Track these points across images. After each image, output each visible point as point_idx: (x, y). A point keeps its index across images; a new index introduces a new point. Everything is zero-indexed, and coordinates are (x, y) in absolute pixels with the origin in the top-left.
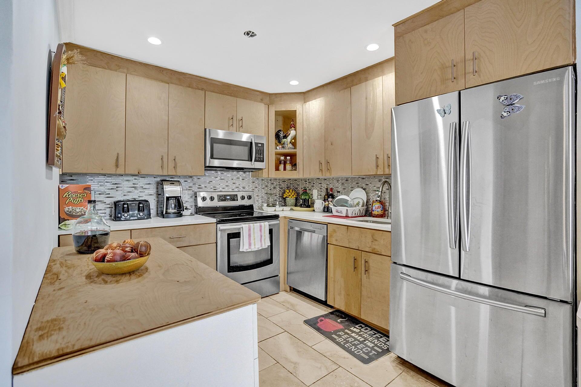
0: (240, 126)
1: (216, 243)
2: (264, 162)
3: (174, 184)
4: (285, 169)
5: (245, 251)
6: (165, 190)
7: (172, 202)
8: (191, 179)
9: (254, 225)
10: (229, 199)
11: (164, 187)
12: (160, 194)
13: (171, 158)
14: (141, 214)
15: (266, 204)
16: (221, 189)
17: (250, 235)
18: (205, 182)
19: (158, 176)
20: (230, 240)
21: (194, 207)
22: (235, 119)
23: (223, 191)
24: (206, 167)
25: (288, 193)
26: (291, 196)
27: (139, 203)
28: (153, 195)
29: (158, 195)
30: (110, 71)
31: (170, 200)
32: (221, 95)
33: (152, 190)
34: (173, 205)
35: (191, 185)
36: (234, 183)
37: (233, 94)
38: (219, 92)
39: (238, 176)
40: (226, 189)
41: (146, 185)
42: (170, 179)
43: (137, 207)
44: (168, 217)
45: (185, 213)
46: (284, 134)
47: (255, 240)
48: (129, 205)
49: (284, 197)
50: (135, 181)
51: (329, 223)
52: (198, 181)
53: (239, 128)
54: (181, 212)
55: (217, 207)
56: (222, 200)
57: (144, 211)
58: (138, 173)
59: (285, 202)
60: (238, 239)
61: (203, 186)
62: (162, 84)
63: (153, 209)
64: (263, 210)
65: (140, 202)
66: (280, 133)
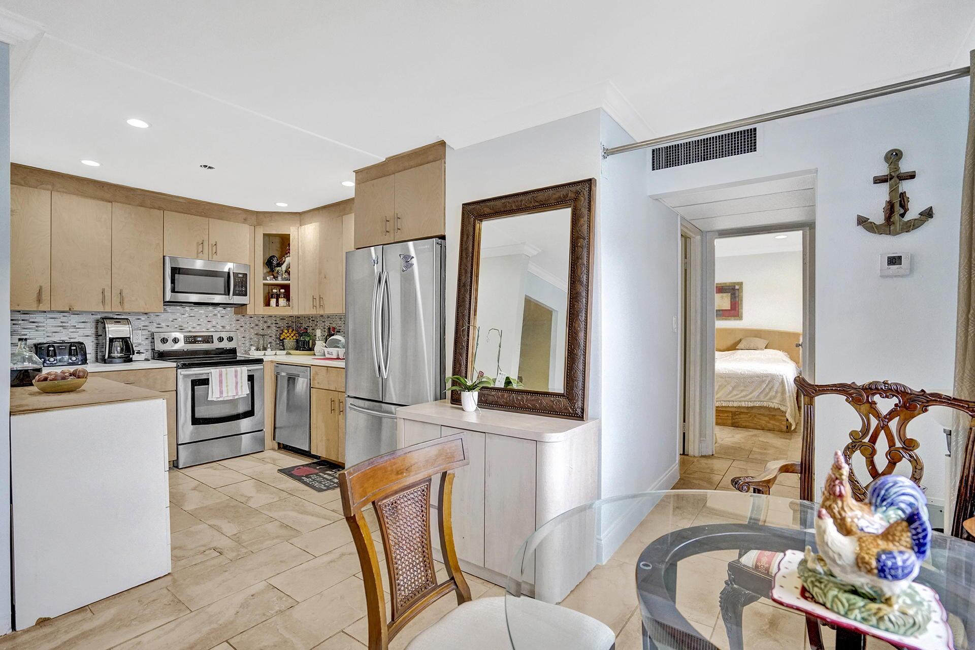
0: (214, 252)
1: (176, 391)
2: (246, 296)
3: (120, 322)
4: (277, 305)
5: (215, 400)
6: (107, 329)
7: (118, 346)
8: (146, 316)
9: (226, 370)
10: (200, 341)
11: (106, 326)
12: (101, 335)
13: (116, 292)
14: (74, 358)
15: (254, 348)
16: (190, 329)
17: (221, 382)
18: (167, 320)
19: (99, 312)
20: (195, 387)
21: (150, 351)
22: (206, 244)
23: (193, 331)
24: (165, 302)
25: (286, 333)
26: (290, 337)
27: (71, 346)
28: (91, 336)
29: (97, 336)
30: (28, 188)
31: (115, 341)
32: (186, 215)
33: (90, 330)
34: (119, 348)
35: (147, 324)
36: (209, 322)
37: (203, 214)
38: (184, 211)
39: (216, 312)
40: (198, 328)
41: (79, 324)
42: (116, 317)
43: (67, 351)
44: (111, 362)
45: (135, 357)
46: (278, 262)
47: (229, 388)
48: (56, 348)
49: (281, 338)
50: (64, 319)
51: (313, 365)
52: (157, 318)
53: (212, 255)
54: (131, 356)
55: (184, 350)
56: (191, 343)
57: (77, 355)
58: (70, 309)
59: (283, 346)
60: (206, 386)
61: (163, 324)
62: (102, 202)
63: (90, 354)
64: (249, 355)
65: (72, 344)
66: (273, 260)
